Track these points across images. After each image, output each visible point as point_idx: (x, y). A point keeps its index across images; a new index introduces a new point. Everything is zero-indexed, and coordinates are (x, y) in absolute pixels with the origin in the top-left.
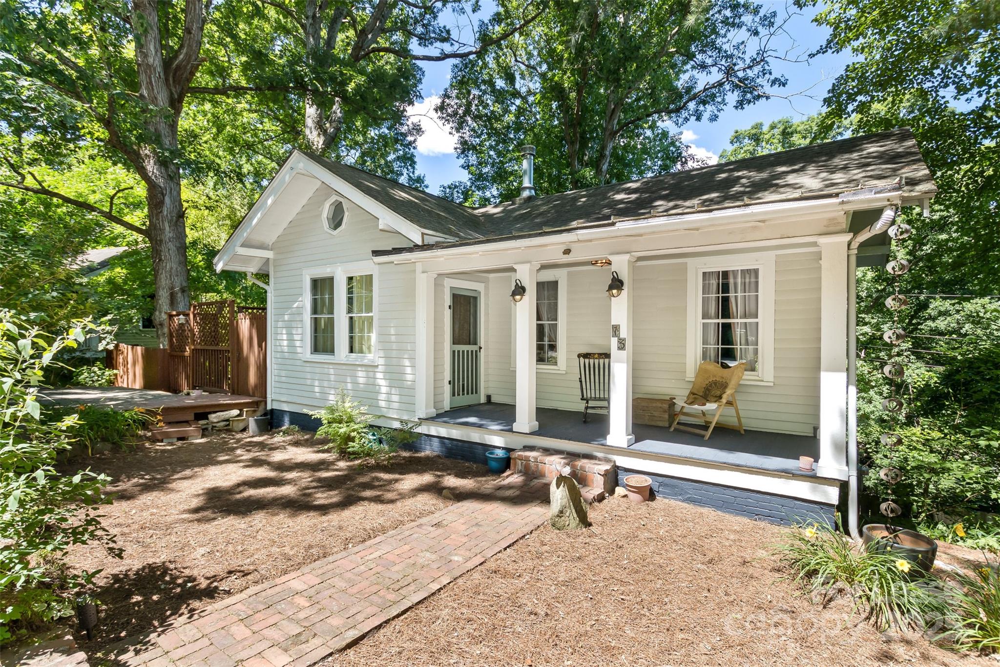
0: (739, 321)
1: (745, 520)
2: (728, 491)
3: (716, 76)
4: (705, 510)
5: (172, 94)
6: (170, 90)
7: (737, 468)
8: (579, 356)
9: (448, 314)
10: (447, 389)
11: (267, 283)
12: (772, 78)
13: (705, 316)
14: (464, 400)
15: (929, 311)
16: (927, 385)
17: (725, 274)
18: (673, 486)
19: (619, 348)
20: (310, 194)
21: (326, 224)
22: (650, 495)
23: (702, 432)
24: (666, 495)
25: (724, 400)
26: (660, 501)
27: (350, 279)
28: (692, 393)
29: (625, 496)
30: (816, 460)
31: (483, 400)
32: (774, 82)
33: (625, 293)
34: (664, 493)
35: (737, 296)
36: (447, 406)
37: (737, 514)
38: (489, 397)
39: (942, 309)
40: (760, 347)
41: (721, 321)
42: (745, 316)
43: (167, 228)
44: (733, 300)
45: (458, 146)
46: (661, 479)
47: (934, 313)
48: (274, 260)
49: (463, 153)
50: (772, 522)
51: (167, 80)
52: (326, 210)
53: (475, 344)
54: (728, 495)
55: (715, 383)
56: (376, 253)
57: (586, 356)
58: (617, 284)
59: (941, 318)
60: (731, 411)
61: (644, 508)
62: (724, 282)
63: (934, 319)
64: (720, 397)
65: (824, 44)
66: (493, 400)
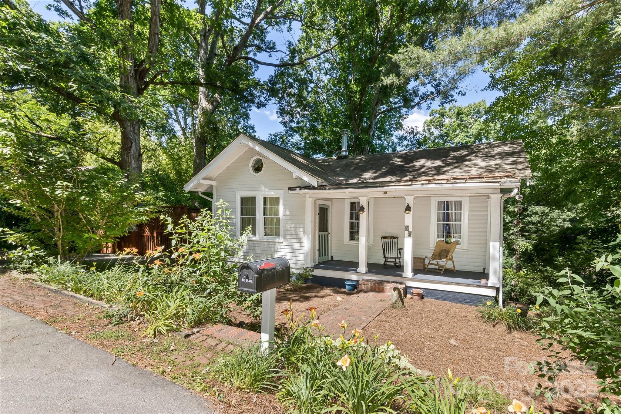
0: (453, 223)
1: (460, 305)
2: (454, 294)
3: (430, 88)
4: (445, 302)
5: (138, 85)
6: (137, 83)
7: (458, 284)
8: (382, 238)
9: (318, 217)
10: (317, 253)
11: (212, 198)
12: (458, 91)
13: (439, 220)
14: (324, 259)
15: (528, 212)
16: (526, 250)
17: (447, 202)
18: (431, 293)
19: (409, 236)
20: (241, 154)
21: (251, 170)
22: (422, 297)
23: (440, 271)
24: (428, 297)
25: (448, 258)
26: (425, 299)
27: (265, 198)
28: (433, 255)
29: (411, 298)
30: (488, 280)
31: (330, 259)
32: (459, 93)
33: (411, 212)
34: (427, 296)
35: (452, 212)
36: (317, 263)
37: (457, 303)
38: (332, 257)
39: (534, 211)
40: (462, 234)
41: (445, 223)
42: (455, 221)
43: (133, 162)
44: (450, 214)
45: (279, 110)
46: (426, 290)
47: (530, 213)
48: (216, 186)
49: (281, 115)
50: (471, 305)
51: (136, 77)
52: (251, 162)
53: (327, 231)
54: (454, 296)
55: (444, 250)
56: (290, 189)
57: (384, 238)
58: (408, 209)
59: (534, 216)
60: (450, 262)
61: (421, 302)
62: (446, 205)
63: (530, 216)
64: (447, 256)
65: (487, 85)
66: (334, 259)
